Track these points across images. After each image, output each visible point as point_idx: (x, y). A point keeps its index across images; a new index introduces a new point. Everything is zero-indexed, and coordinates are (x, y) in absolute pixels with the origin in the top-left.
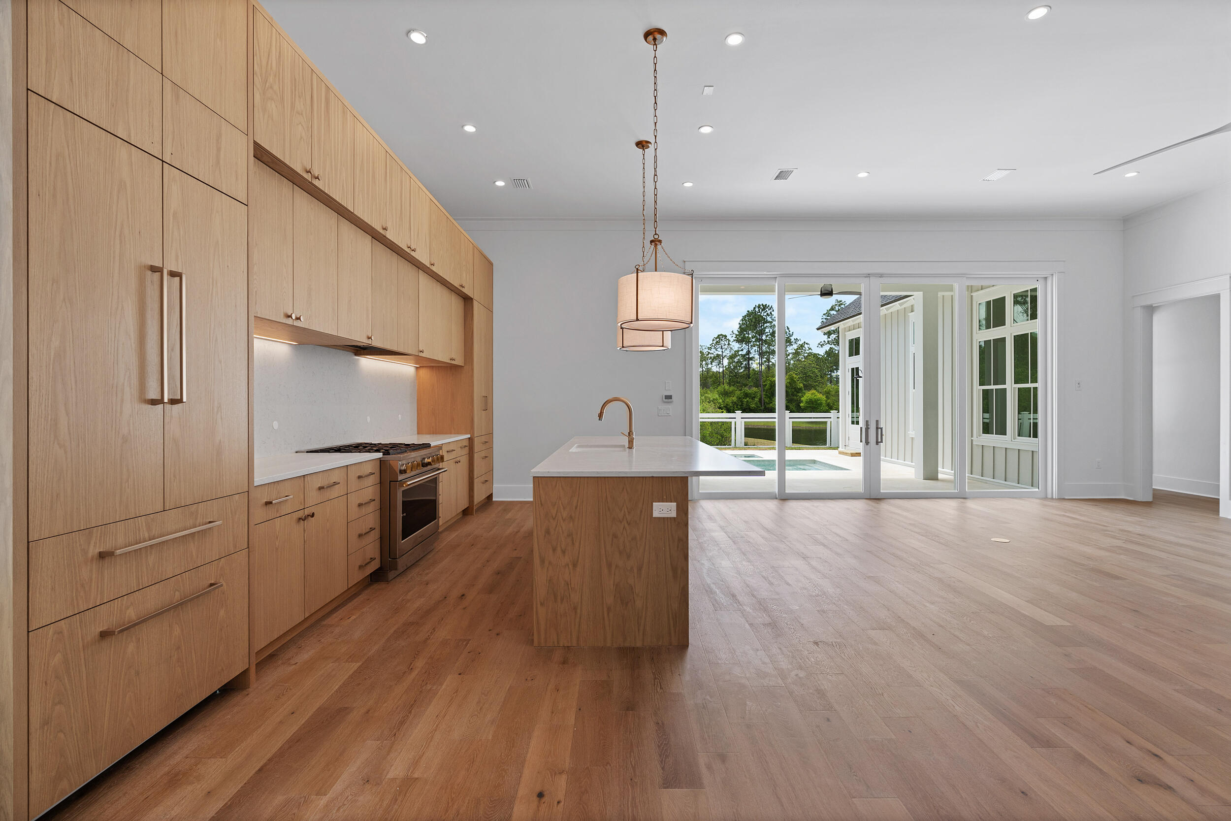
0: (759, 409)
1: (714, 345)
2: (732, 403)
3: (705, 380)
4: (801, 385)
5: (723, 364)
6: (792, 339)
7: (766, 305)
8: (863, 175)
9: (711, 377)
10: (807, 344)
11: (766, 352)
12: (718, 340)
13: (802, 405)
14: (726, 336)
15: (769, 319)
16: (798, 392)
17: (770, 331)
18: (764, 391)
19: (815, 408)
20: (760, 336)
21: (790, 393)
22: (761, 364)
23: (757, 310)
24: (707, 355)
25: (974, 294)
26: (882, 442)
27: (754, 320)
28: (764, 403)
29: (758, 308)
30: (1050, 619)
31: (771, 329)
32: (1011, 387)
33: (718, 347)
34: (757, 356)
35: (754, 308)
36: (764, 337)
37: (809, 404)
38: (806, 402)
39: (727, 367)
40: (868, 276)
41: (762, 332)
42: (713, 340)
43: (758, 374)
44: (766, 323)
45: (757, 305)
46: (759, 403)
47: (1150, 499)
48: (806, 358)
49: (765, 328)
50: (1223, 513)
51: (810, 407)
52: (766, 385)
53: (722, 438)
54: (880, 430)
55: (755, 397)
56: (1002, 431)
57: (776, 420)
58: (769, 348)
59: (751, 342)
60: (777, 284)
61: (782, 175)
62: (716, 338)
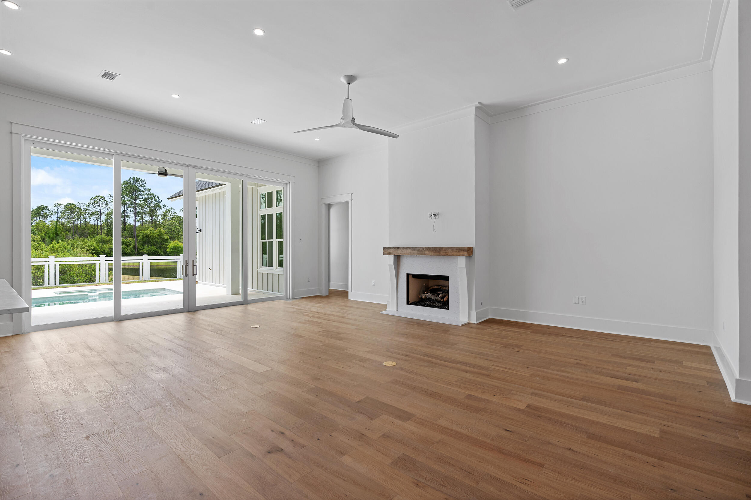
0: (133, 253)
1: (92, 203)
2: (109, 249)
3: (83, 231)
4: (168, 237)
5: (101, 219)
6: (161, 204)
7: (140, 178)
8: (175, 96)
9: (88, 229)
10: (173, 209)
11: (140, 213)
12: (96, 200)
13: (167, 250)
14: (104, 198)
15: (142, 189)
16: (165, 242)
17: (142, 197)
18: (137, 240)
19: (177, 252)
20: (134, 201)
21: (159, 242)
22: (135, 221)
23: (132, 181)
24: (85, 211)
25: (258, 188)
26: (196, 274)
27: (129, 188)
28: (138, 249)
29: (133, 179)
30: (262, 369)
31: (144, 197)
32: (275, 241)
33: (96, 205)
34: (132, 215)
35: (129, 179)
36: (138, 202)
37: (173, 250)
38: (171, 249)
39: (104, 221)
40: (187, 166)
41: (136, 198)
42: (91, 200)
43: (132, 228)
44: (139, 191)
45: (132, 178)
46: (133, 249)
47: (328, 294)
48: (171, 218)
49: (139, 195)
50: (350, 298)
51: (174, 252)
52: (139, 236)
53: (91, 276)
54: (195, 266)
55: (130, 245)
56: (271, 265)
57: (113, 262)
58: (142, 210)
59: (127, 204)
60: (113, 159)
61: (107, 75)
62: (94, 198)
